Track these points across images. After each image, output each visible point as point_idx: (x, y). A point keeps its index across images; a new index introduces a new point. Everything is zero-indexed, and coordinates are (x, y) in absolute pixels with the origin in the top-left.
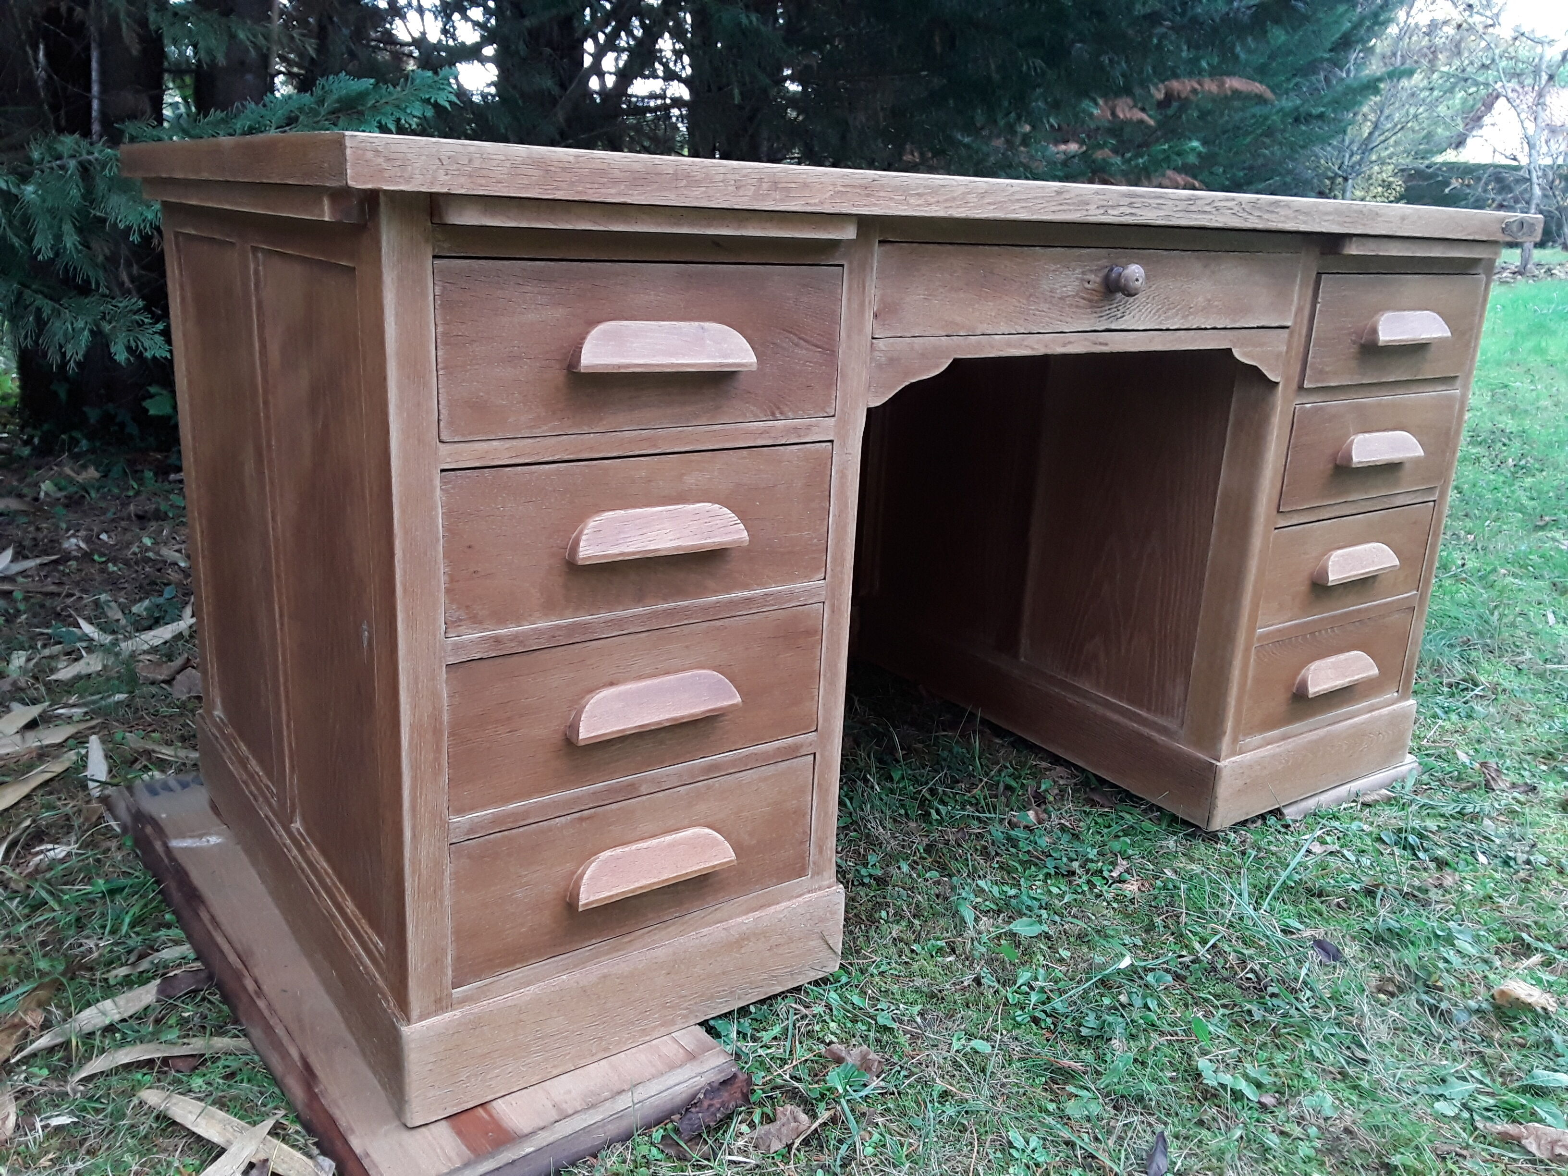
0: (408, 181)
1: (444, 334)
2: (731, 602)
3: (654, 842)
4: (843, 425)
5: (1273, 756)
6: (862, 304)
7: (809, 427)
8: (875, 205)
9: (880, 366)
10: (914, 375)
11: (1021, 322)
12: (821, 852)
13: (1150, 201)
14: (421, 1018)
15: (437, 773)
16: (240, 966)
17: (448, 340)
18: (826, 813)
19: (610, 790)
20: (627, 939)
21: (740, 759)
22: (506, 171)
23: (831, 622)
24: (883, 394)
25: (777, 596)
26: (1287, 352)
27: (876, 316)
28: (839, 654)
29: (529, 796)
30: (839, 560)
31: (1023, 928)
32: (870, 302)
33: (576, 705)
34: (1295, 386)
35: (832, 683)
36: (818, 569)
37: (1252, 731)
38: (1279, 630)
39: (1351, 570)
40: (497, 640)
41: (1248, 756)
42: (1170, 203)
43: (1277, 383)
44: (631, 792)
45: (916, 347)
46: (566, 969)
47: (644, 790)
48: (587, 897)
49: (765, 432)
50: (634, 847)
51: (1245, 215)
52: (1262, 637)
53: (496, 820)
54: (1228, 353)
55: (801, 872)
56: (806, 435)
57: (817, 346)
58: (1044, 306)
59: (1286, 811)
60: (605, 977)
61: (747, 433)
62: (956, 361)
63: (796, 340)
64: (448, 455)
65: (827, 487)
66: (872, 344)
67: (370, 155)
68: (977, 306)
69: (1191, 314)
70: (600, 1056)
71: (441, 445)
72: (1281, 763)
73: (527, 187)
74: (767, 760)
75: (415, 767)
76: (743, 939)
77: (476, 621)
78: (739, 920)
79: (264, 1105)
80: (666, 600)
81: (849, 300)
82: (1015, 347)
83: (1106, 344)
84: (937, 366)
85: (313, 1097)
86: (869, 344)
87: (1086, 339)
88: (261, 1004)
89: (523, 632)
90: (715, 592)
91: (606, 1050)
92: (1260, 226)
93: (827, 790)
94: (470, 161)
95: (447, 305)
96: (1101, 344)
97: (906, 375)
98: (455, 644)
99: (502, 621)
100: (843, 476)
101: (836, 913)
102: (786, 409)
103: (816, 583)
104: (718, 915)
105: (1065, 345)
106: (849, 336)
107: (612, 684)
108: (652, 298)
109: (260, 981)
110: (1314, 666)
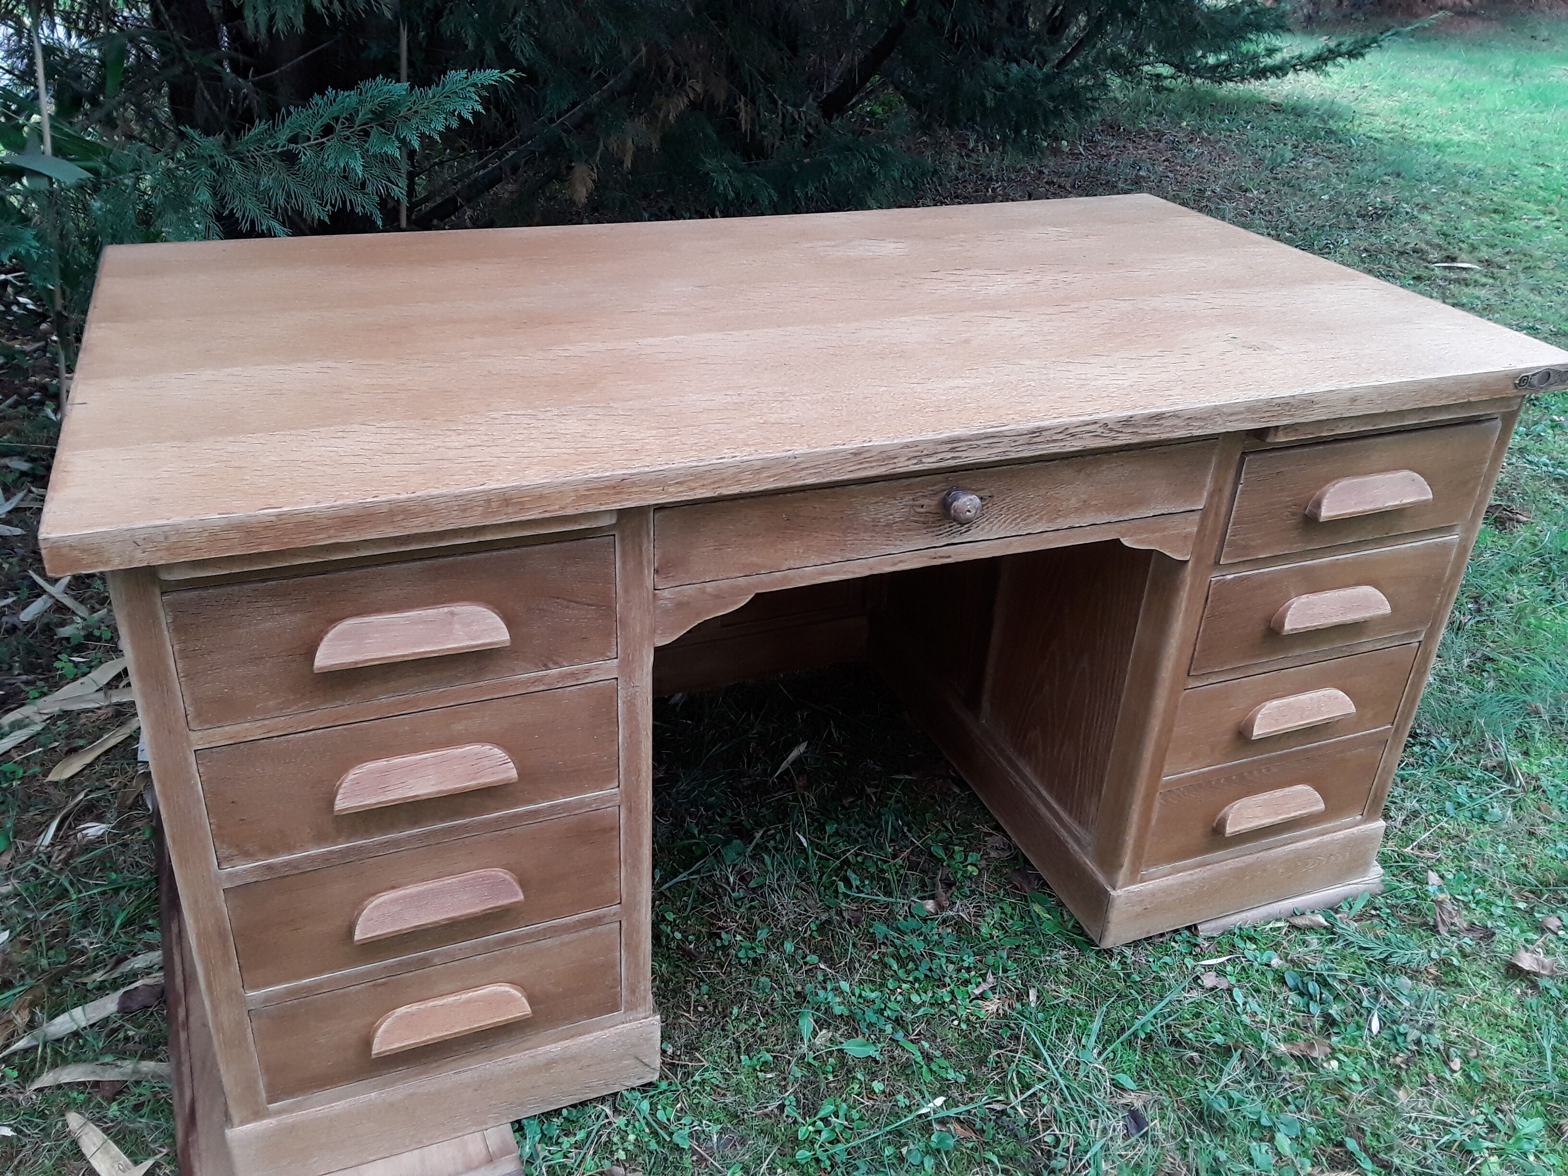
0: (107, 563)
1: (181, 651)
2: (515, 815)
3: (451, 999)
4: (627, 666)
5: (1183, 884)
6: (641, 564)
7: (588, 671)
8: (627, 500)
9: (666, 611)
10: (708, 613)
11: (838, 552)
12: (633, 992)
13: (979, 443)
14: (242, 1123)
15: (228, 963)
16: (182, 992)
17: (184, 654)
18: (637, 965)
19: (400, 964)
20: (434, 1065)
21: (539, 932)
22: (204, 539)
23: (628, 819)
24: (672, 634)
25: (566, 807)
26: (1199, 532)
27: (656, 571)
28: (641, 845)
29: (321, 972)
30: (634, 770)
31: (855, 1048)
32: (649, 561)
33: (358, 906)
34: (1211, 561)
35: (635, 867)
36: (611, 780)
37: (1156, 862)
38: (1192, 776)
39: (1286, 722)
40: (269, 867)
41: (1149, 885)
42: (1006, 440)
43: (1187, 561)
44: (425, 963)
45: (709, 590)
46: (374, 1088)
47: (436, 961)
48: (379, 1047)
49: (539, 680)
50: (430, 1003)
51: (1113, 434)
52: (1168, 783)
53: (290, 993)
54: (1117, 541)
55: (615, 1008)
56: (586, 677)
57: (589, 605)
58: (867, 536)
59: (1199, 927)
60: (411, 1095)
61: (517, 684)
62: (758, 595)
63: (565, 603)
64: (199, 739)
65: (614, 715)
66: (655, 595)
67: (65, 551)
68: (780, 546)
69: (1060, 516)
70: (413, 1146)
71: (191, 733)
72: (1192, 889)
73: (229, 548)
74: (567, 929)
75: (206, 961)
76: (549, 1064)
77: (247, 855)
78: (548, 1048)
79: (154, 1141)
80: (442, 820)
81: (624, 563)
82: (832, 574)
83: (949, 557)
84: (735, 603)
85: (187, 1145)
86: (651, 596)
87: (922, 556)
88: (183, 1036)
89: (296, 860)
90: (497, 809)
91: (420, 1142)
92: (1136, 440)
93: (637, 947)
94: (166, 538)
95: (179, 629)
96: (941, 557)
97: (698, 615)
98: (230, 874)
99: (273, 852)
100: (631, 705)
101: (650, 1039)
102: (560, 660)
103: (610, 791)
104: (529, 1044)
105: (895, 564)
106: (626, 591)
107: (393, 888)
108: (398, 592)
109: (191, 1012)
110: (1238, 804)
